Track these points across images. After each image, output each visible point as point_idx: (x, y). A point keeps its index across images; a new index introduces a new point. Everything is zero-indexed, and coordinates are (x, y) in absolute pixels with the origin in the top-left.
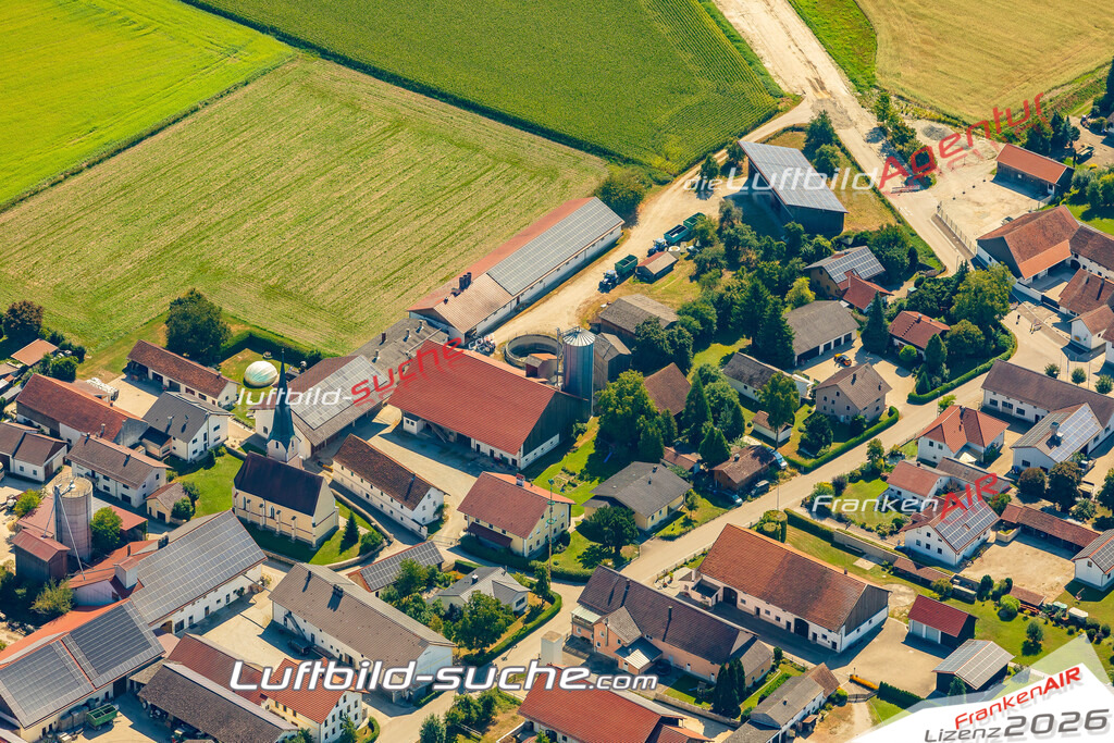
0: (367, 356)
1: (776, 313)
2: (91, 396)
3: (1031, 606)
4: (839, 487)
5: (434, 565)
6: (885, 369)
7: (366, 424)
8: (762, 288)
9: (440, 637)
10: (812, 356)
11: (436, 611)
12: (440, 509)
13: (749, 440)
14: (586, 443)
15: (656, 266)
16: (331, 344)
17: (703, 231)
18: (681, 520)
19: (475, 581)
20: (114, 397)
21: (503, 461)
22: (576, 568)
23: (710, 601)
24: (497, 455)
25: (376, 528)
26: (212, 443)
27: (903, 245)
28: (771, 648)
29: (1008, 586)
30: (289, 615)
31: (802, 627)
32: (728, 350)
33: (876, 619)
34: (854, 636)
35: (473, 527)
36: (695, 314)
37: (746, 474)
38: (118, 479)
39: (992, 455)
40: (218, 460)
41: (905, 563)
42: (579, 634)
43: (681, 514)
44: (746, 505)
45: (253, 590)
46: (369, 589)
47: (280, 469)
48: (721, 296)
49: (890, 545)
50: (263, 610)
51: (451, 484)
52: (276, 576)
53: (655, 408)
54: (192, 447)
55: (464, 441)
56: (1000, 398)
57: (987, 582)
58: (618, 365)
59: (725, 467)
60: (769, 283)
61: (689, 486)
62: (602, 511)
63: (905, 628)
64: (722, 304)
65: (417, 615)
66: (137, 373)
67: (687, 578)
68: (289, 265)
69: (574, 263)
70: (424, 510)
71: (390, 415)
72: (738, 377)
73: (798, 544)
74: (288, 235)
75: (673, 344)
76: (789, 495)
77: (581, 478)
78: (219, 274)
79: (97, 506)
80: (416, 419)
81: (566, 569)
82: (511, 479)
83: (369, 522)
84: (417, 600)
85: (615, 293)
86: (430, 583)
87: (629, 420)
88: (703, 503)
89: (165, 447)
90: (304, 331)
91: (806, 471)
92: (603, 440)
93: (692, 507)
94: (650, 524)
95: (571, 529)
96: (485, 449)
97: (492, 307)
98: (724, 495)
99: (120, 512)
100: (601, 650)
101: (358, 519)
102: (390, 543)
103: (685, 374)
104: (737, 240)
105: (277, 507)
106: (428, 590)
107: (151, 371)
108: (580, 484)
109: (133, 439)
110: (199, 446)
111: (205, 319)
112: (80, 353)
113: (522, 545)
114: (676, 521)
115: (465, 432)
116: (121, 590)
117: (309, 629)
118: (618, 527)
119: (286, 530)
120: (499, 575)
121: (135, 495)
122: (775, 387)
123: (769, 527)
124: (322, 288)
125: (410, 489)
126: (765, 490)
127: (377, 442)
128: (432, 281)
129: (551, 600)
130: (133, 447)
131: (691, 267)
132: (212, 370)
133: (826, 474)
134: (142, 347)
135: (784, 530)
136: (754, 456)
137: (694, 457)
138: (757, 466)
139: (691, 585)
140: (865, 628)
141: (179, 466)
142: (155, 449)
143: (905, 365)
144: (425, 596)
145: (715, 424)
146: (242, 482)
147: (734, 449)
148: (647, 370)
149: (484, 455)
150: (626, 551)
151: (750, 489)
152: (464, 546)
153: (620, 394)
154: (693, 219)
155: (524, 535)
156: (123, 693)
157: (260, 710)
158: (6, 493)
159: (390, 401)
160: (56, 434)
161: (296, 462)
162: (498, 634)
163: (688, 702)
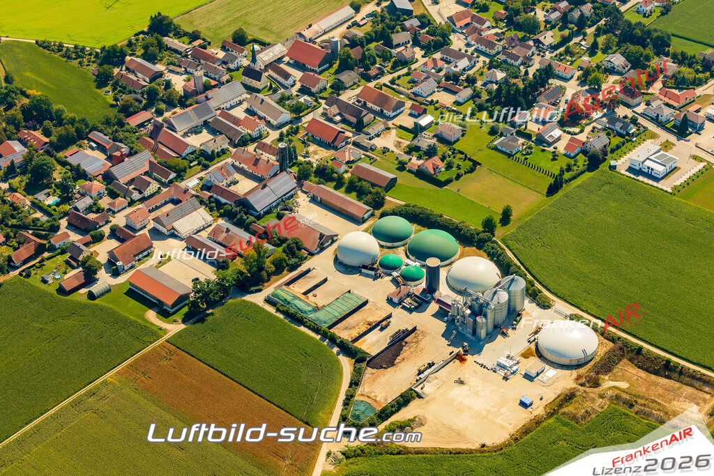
0: (282, 44)
1: (390, 35)
2: (210, 53)
3: (443, 107)
4: (399, 77)
5: (290, 95)
6: (417, 49)
7: (280, 60)
9: (289, 112)
10: (398, 45)
11: (289, 106)
12: (295, 81)
13: (377, 66)
14: (336, 66)
15: (362, 23)
16: (273, 41)
17: (376, 15)
18: (357, 85)
19: (300, 98)
20: (217, 54)
21: (313, 70)
22: (327, 96)
23: (360, 104)
25: (277, 85)
26: (239, 65)
27: (427, 18)
28: (373, 116)
29: (438, 101)
30: (251, 106)
31: (382, 111)
32: (377, 44)
33: (402, 109)
34: (395, 113)
35: (302, 86)
36: (369, 35)
37: (374, 74)
38: (213, 73)
39: (440, 70)
40: (240, 69)
41: (412, 96)
42: (324, 112)
43: (356, 83)
44: (374, 81)
45: (243, 100)
46: (272, 100)
47: (254, 71)
48: (377, 30)
49: (409, 92)
50: (245, 105)
51: (297, 74)
52: (248, 96)
53: (353, 57)
54: (234, 66)
55: (304, 65)
56: (445, 56)
57: (432, 101)
58: (345, 46)
59: (369, 72)
60: (390, 27)
61: (360, 77)
62: (336, 82)
63: (409, 112)
64: (376, 32)
65: (283, 106)
66: (223, 48)
67: (355, 99)
68: (267, 22)
69: (341, 22)
71: (286, 59)
72: (378, 50)
73: (385, 91)
74: (269, 15)
75: (361, 41)
76: (386, 79)
77: (332, 74)
78: (249, 24)
79: (205, 79)
80: (293, 59)
81: (324, 96)
82: (312, 74)
83: (275, 84)
84: (284, 103)
85: (350, 30)
86: (288, 99)
87: (346, 60)
88: (363, 81)
89: (227, 66)
91: (391, 73)
92: (339, 66)
93: (359, 82)
94: (348, 86)
95: (328, 87)
96: (309, 67)
97: (317, 33)
98: (368, 79)
99: (211, 80)
100: (329, 116)
101: (273, 83)
102: (280, 89)
103: (363, 49)
104: (384, 17)
105: (252, 80)
107: (227, 47)
108: (332, 76)
109: (219, 63)
110: (236, 65)
111: (243, 35)
112: (209, 43)
113: (314, 90)
114: (355, 85)
115: (304, 63)
116: (207, 99)
117: (255, 110)
118: (338, 86)
119: (253, 85)
120: (306, 97)
121: (217, 77)
122: (383, 51)
123: (377, 86)
124: (275, 28)
125: (286, 76)
126: (380, 78)
127: (282, 66)
128: (303, 26)
129: (319, 103)
130: (219, 65)
131: (371, 23)
132: (243, 47)
133: (396, 75)
134: (225, 41)
135: (381, 87)
136: (378, 69)
137: (362, 70)
140: (398, 111)
141: (229, 70)
142: (224, 66)
143: (422, 48)
144: (286, 102)
145: (369, 61)
146: (244, 74)
147: (373, 67)
148: (352, 48)
149: (306, 67)
150: (341, 92)
151: (376, 77)
152: (300, 91)
154: (374, 12)
156: (206, 124)
157: (239, 129)
158: (185, 77)
159: (287, 55)
160: (200, 62)
161: (257, 69)
162: (303, 111)
163: (350, 129)
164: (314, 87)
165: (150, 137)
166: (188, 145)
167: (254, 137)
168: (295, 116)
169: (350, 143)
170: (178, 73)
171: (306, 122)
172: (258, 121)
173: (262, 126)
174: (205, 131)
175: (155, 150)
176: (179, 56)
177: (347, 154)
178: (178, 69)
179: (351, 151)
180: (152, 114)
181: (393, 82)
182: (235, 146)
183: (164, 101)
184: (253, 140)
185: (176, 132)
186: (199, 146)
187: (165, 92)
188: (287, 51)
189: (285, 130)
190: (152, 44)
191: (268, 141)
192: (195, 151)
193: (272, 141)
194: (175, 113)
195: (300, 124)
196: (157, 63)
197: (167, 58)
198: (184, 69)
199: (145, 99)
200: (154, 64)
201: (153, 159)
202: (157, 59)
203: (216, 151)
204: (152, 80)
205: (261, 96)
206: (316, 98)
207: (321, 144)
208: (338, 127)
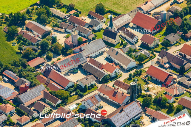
2: (81, 19)
5: (135, 49)
7: (127, 25)
9: (134, 60)
11: (134, 56)
12: (137, 40)
14: (164, 30)
15: (180, 1)
19: (141, 51)
20: (85, 20)
23: (181, 56)
25: (126, 42)
28: (190, 64)
30: (109, 56)
32: (190, 15)
36: (185, 9)
38: (83, 33)
40: (101, 31)
42: (158, 61)
43: (178, 42)
44: (190, 41)
45: (104, 52)
46: (123, 52)
47: (111, 32)
50: (105, 55)
51: (139, 35)
52: (108, 49)
53: (176, 24)
58: (171, 17)
59: (186, 35)
61: (180, 38)
62: (164, 41)
64: (190, 8)
65: (131, 57)
66: (89, 16)
67: (178, 52)
70: (134, 40)
71: (131, 24)
75: (180, 14)
77: (162, 36)
79: (79, 37)
80: (135, 25)
81: (158, 50)
82: (149, 35)
84: (131, 54)
85: (173, 6)
86: (134, 51)
87: (171, 26)
88: (183, 40)
89: (92, 28)
90: (119, 10)
93: (180, 41)
95: (159, 44)
97: (151, 7)
98: (186, 39)
99: (83, 38)
101: (123, 41)
102: (128, 45)
103: (182, 19)
106: (133, 53)
107: (92, 16)
109: (87, 26)
110: (98, 28)
111: (101, 7)
112: (80, 13)
113: (150, 46)
115: (143, 27)
116: (81, 50)
117: (112, 58)
118: (167, 44)
119: (111, 42)
120: (146, 51)
121: (86, 35)
124: (123, 3)
125: (132, 36)
127: (128, 29)
128: (142, 3)
129: (154, 55)
130: (87, 28)
131: (186, 2)
132: (102, 16)
134: (91, 12)
137: (182, 33)
139: (178, 54)
141: (94, 31)
142: (91, 28)
144: (133, 54)
145: (186, 27)
146: (104, 34)
147: (189, 32)
148: (175, 18)
150: (168, 48)
152: (141, 46)
156: (80, 67)
157: (102, 71)
158: (65, 35)
159: (132, 22)
160: (74, 25)
161: (113, 31)
162: (144, 60)
163: (175, 73)
164: (151, 44)
165: (44, 75)
166: (69, 81)
167: (112, 76)
168: (138, 63)
169: (176, 82)
170: (60, 32)
171: (146, 68)
172: (115, 66)
173: (118, 70)
174: (79, 72)
175: (47, 84)
176: (60, 21)
177: (175, 90)
178: (60, 30)
179: (177, 88)
180: (44, 59)
182: (100, 83)
183: (52, 51)
184: (112, 79)
185: (60, 72)
186: (76, 82)
187: (52, 45)
188: (132, 19)
189: (133, 72)
190: (43, 12)
191: (121, 80)
192: (74, 85)
193: (124, 80)
194: (59, 59)
195: (142, 69)
196: (46, 25)
197: (53, 21)
198: (64, 30)
199: (39, 49)
200: (45, 25)
201: (46, 90)
202: (46, 23)
203: (88, 85)
204: (43, 37)
205: (116, 49)
206: (153, 51)
207: (156, 82)
208: (168, 72)
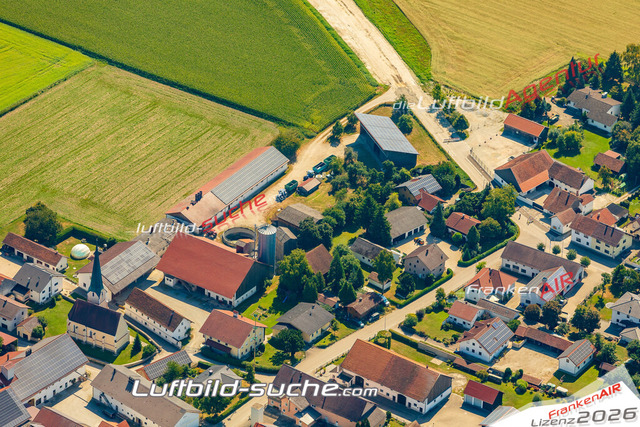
0: (143, 241)
1: (381, 214)
3: (535, 385)
4: (420, 315)
5: (186, 364)
6: (444, 247)
8: (372, 199)
10: (401, 239)
12: (189, 331)
13: (366, 289)
14: (272, 292)
15: (308, 186)
16: (121, 234)
17: (335, 166)
18: (329, 336)
19: (211, 374)
21: (224, 302)
22: (269, 365)
24: (220, 299)
25: (151, 343)
26: (53, 293)
27: (452, 173)
28: (384, 412)
29: (522, 372)
30: (103, 394)
32: (353, 235)
33: (445, 394)
34: (432, 404)
35: (208, 342)
36: (333, 215)
37: (366, 309)
39: (505, 299)
40: (57, 303)
41: (461, 361)
42: (272, 404)
43: (328, 333)
44: (366, 327)
46: (148, 378)
47: (95, 308)
48: (348, 204)
49: (451, 350)
50: (87, 392)
54: (43, 296)
55: (201, 290)
56: (511, 263)
57: (508, 372)
58: (289, 246)
60: (375, 196)
61: (333, 316)
62: (283, 332)
63: (462, 399)
64: (349, 209)
66: (8, 252)
67: (334, 371)
68: (95, 187)
69: (261, 185)
70: (180, 332)
71: (157, 276)
72: (359, 251)
73: (398, 350)
74: (93, 169)
75: (321, 232)
76: (392, 321)
77: (270, 312)
78: (54, 192)
80: (173, 278)
81: (264, 366)
82: (230, 313)
83: (148, 339)
85: (285, 202)
86: (185, 375)
87: (298, 278)
88: (341, 326)
89: (26, 295)
90: (104, 226)
91: (400, 307)
92: (282, 289)
93: (335, 329)
94: (311, 339)
95: (265, 342)
96: (213, 295)
97: (214, 211)
98: (354, 321)
100: (285, 414)
101: (141, 337)
102: (160, 351)
103: (329, 250)
104: (355, 171)
105: (94, 331)
107: (16, 250)
108: (269, 315)
109: (7, 291)
110: (46, 295)
111: (48, 219)
114: (326, 337)
115: (201, 285)
117: (114, 402)
118: (293, 342)
119: (99, 344)
120: (225, 370)
121: (9, 324)
122: (382, 258)
123: (381, 341)
124: (114, 201)
126: (377, 318)
128: (178, 196)
130: (8, 295)
131: (329, 187)
132: (52, 250)
133: (412, 309)
134: (11, 236)
135: (389, 342)
136: (370, 298)
137: (335, 299)
138: (372, 304)
139: (337, 375)
140: (438, 399)
141: (35, 306)
142: (20, 297)
143: (456, 244)
145: (347, 279)
146: (73, 316)
147: (358, 294)
148: (307, 248)
149: (212, 299)
150: (297, 355)
151: (368, 318)
153: (292, 263)
154: (329, 159)
155: (238, 346)
161: (104, 305)
162: (225, 405)
181: (408, 327)
206: (250, 371)
